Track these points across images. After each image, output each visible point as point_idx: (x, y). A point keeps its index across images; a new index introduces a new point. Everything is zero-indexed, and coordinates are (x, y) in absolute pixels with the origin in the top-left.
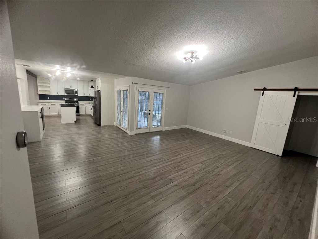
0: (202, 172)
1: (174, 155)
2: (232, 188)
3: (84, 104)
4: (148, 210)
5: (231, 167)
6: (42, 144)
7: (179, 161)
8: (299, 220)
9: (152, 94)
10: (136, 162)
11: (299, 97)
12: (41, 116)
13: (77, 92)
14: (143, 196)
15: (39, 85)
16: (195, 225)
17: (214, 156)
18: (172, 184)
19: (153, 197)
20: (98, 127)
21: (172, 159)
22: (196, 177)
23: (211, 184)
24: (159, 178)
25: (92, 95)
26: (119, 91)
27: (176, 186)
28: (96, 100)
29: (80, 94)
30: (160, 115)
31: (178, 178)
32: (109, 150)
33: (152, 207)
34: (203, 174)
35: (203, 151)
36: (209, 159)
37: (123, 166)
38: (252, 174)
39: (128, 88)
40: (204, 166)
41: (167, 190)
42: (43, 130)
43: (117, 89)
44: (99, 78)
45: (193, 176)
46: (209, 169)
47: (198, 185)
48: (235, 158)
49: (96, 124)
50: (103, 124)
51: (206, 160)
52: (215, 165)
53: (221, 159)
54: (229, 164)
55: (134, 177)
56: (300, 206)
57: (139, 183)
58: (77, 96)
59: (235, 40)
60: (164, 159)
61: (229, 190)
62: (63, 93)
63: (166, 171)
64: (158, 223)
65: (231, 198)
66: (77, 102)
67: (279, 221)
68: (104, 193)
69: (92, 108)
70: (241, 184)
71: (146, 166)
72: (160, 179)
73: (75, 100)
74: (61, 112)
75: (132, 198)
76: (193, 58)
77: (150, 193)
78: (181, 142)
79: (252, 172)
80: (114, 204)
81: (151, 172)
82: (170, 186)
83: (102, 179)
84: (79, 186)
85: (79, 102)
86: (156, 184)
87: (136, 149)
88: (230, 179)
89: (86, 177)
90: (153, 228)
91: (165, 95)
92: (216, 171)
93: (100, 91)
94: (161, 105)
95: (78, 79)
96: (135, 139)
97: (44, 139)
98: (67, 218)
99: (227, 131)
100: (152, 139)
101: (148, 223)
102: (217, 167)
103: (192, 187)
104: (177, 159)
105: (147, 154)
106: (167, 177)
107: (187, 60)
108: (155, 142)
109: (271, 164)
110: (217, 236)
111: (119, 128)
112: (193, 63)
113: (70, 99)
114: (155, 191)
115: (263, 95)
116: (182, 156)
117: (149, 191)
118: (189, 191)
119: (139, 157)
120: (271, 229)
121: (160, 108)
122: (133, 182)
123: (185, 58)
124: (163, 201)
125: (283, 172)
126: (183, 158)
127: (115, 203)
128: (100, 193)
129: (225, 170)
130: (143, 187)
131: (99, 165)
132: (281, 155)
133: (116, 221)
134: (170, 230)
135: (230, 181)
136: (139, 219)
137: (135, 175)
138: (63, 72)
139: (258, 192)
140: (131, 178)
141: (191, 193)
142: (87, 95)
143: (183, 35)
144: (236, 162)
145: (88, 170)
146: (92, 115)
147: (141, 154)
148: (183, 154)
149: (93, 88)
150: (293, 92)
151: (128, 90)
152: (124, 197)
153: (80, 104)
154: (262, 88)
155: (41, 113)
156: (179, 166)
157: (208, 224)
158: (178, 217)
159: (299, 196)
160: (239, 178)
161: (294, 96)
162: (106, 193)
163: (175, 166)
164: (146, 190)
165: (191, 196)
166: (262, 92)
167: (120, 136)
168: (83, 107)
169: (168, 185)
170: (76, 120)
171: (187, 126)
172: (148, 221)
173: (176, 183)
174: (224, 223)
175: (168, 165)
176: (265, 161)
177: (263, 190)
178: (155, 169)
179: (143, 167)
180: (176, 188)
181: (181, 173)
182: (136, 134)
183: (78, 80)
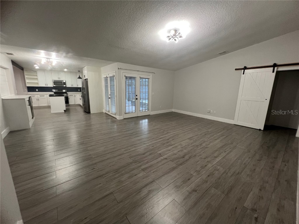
0: (190, 146)
1: (162, 134)
2: (220, 158)
3: (73, 95)
4: (139, 181)
5: (217, 141)
6: (32, 131)
7: (167, 139)
8: (286, 181)
9: (138, 79)
10: (125, 141)
11: (278, 72)
12: (28, 104)
13: (65, 83)
14: (134, 169)
15: (26, 78)
16: (187, 191)
17: (201, 133)
18: (162, 158)
19: (143, 170)
20: (88, 115)
21: (160, 137)
22: (185, 151)
23: (200, 155)
24: (148, 153)
25: (80, 86)
26: (106, 79)
27: (166, 159)
28: (84, 91)
29: (69, 85)
30: (147, 102)
31: (167, 152)
32: (98, 133)
33: (143, 178)
34: (191, 148)
35: (190, 129)
36: (196, 136)
37: (113, 146)
38: (237, 146)
39: (115, 74)
40: (192, 141)
41: (157, 163)
42: (33, 118)
43: (104, 76)
44: (86, 67)
45: (182, 150)
46: (197, 143)
47: (187, 157)
48: (220, 133)
49: (86, 112)
50: (92, 111)
51: (193, 137)
52: (201, 140)
53: (207, 135)
54: (216, 138)
55: (125, 153)
56: (285, 169)
57: (129, 158)
58: (66, 87)
59: (216, 14)
60: (153, 138)
61: (218, 160)
62: (51, 85)
63: (155, 147)
64: (150, 192)
65: (219, 166)
66: (66, 93)
67: (267, 182)
68: (94, 168)
69: (81, 98)
70: (228, 154)
71: (136, 144)
72: (150, 154)
73: (64, 91)
74: (50, 104)
75: (123, 172)
76: (176, 36)
77: (141, 166)
78: (168, 123)
79: (237, 144)
80: (105, 178)
81: (141, 149)
82: (160, 160)
83: (92, 157)
84: (70, 164)
85: (67, 93)
86: (146, 159)
87: (125, 130)
88: (216, 151)
89: (76, 157)
90: (145, 196)
91: (151, 80)
92: (204, 145)
93: (87, 79)
94: (147, 94)
95: (66, 70)
96: (125, 123)
97: (33, 127)
98: (57, 193)
99: (211, 111)
100: (141, 122)
101: (140, 192)
102: (205, 142)
103: (181, 159)
104: (165, 137)
105: (136, 134)
106: (156, 152)
107: (170, 39)
108: (143, 124)
109: (255, 137)
110: (209, 199)
111: (107, 114)
112: (176, 42)
113: (58, 90)
114: (146, 164)
115: (243, 74)
116: (170, 134)
117: (139, 165)
118: (179, 163)
119: (128, 137)
120: (260, 190)
121: (147, 97)
122: (123, 158)
123: (168, 37)
124: (153, 172)
125: (266, 143)
126: (171, 136)
127: (106, 176)
128: (91, 169)
129: (211, 144)
130: (134, 161)
131: (89, 146)
132: (262, 129)
133: (108, 192)
134: (162, 197)
135: (217, 152)
136: (131, 189)
137: (125, 152)
138: (48, 60)
139: (245, 160)
140: (121, 155)
141: (181, 164)
142: (75, 86)
143: (165, 8)
144: (221, 137)
145: (78, 150)
146: (82, 105)
147: (130, 135)
148: (171, 133)
149: (81, 78)
150: (272, 68)
151: (114, 76)
152: (114, 171)
153: (69, 95)
154: (243, 67)
155: (28, 101)
156: (168, 143)
157: (199, 189)
158: (170, 185)
159: (283, 161)
160: (226, 149)
161: (273, 72)
162: (96, 169)
163: (164, 143)
164: (136, 164)
165: (181, 167)
166: (243, 70)
167: (109, 121)
168: (72, 97)
169: (158, 158)
170: (65, 109)
171: (173, 110)
172: (140, 191)
173: (165, 156)
174: (214, 188)
175: (157, 142)
176: (249, 134)
177: (249, 158)
178: (144, 146)
179: (133, 145)
180: (166, 161)
181: (170, 148)
182: (125, 119)
183: (65, 72)
